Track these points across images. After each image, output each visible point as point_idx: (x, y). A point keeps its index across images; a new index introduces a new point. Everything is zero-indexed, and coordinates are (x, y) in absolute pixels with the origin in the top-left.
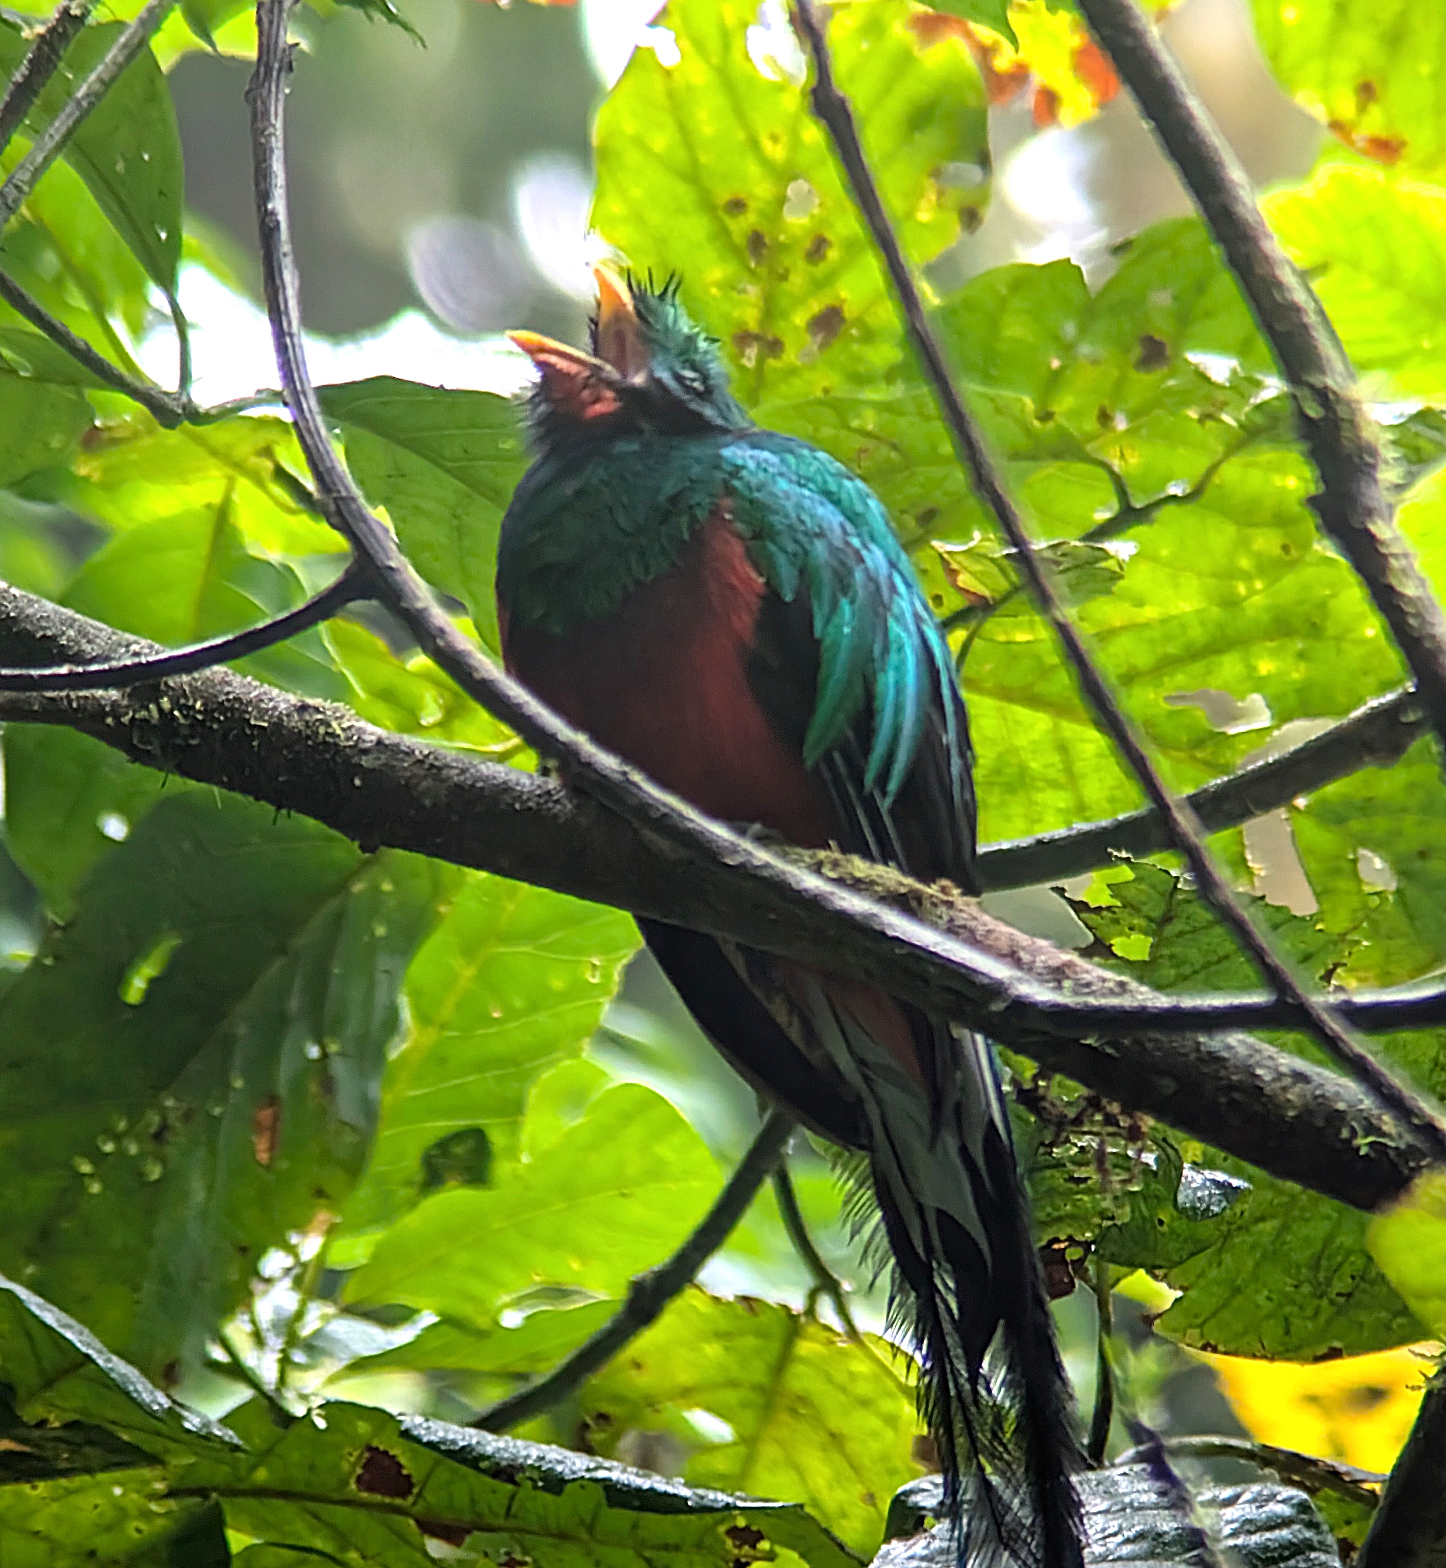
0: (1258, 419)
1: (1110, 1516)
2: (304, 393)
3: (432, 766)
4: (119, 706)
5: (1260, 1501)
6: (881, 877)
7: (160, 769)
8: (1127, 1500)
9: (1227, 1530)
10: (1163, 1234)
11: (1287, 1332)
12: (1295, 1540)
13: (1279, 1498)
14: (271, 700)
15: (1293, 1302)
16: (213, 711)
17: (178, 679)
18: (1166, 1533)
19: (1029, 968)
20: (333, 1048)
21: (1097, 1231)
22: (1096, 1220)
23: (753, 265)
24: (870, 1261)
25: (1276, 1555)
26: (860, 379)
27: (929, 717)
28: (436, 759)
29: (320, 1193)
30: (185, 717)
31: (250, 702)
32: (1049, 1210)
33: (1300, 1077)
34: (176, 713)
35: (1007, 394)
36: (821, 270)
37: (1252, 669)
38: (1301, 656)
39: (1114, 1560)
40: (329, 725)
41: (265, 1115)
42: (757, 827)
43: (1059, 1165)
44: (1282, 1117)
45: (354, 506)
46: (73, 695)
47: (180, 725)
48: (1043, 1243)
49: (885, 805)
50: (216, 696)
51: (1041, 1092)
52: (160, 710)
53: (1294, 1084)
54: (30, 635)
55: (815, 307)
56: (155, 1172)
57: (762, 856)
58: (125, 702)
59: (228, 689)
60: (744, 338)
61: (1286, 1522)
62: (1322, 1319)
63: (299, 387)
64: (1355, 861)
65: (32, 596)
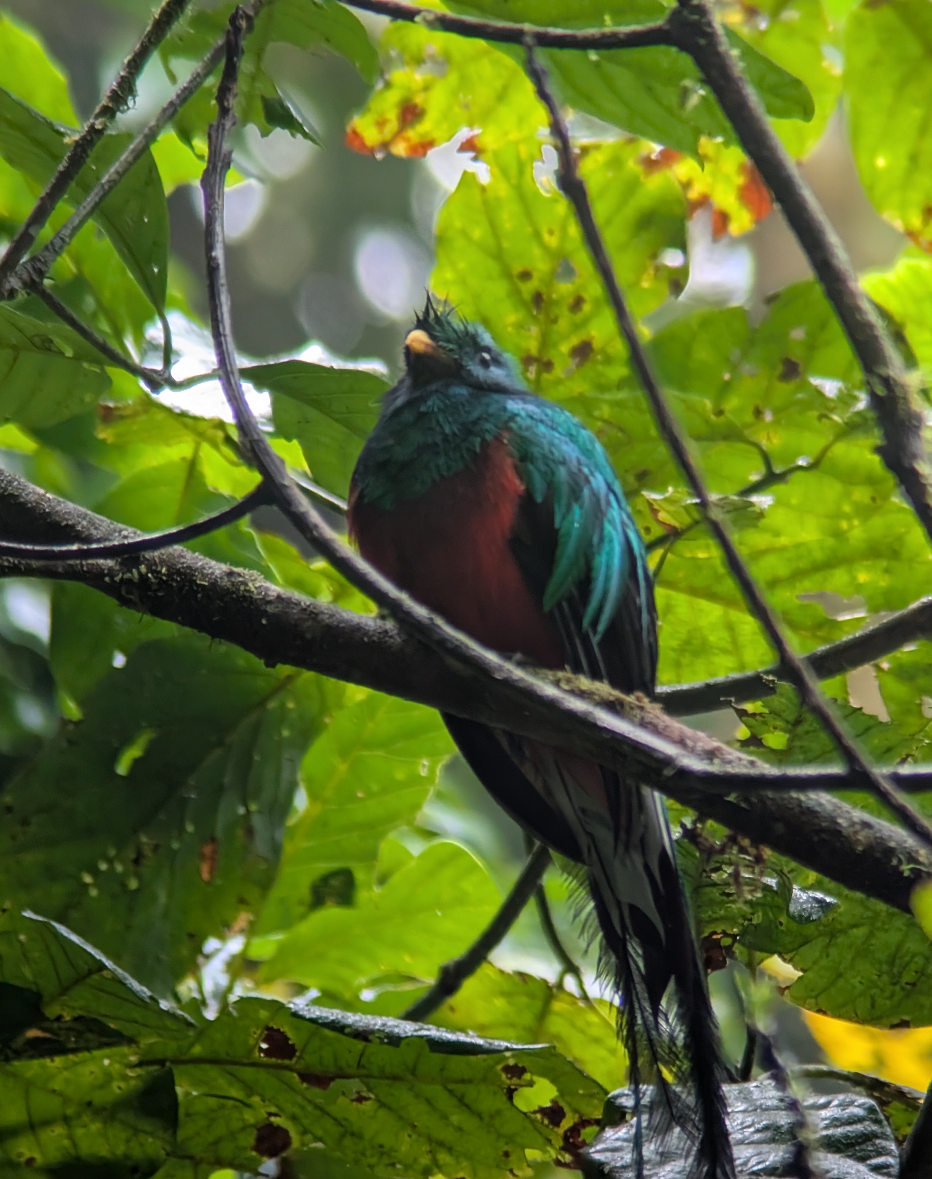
0: (857, 419)
1: (747, 1114)
2: (233, 373)
3: (312, 612)
4: (113, 570)
5: (843, 1105)
6: (598, 689)
7: (138, 611)
8: (758, 1103)
9: (823, 1124)
10: (782, 932)
11: (873, 1006)
12: (866, 1132)
13: (856, 1104)
14: (210, 568)
15: (877, 987)
16: (173, 574)
17: (151, 554)
18: (782, 1126)
19: (692, 751)
20: (253, 807)
21: (741, 928)
22: (741, 921)
23: (535, 313)
24: (586, 934)
25: (853, 1141)
26: (602, 388)
27: (628, 588)
28: (314, 608)
29: (242, 901)
30: (155, 578)
31: (196, 570)
32: (710, 913)
33: (866, 825)
34: (150, 575)
35: (694, 398)
36: (579, 317)
37: (854, 578)
38: (887, 571)
39: (749, 1144)
40: (246, 585)
41: (208, 850)
42: (518, 656)
43: (715, 885)
44: (853, 850)
45: (262, 446)
46: (84, 563)
47: (152, 583)
48: (706, 934)
49: (595, 640)
50: (175, 565)
51: (699, 831)
52: (140, 573)
53: (862, 829)
54: (58, 524)
55: (575, 341)
56: (133, 884)
57: (518, 673)
58: (117, 568)
59: (182, 560)
60: (528, 360)
61: (860, 1120)
62: (896, 998)
63: (229, 368)
64: (920, 705)
65: (61, 499)
